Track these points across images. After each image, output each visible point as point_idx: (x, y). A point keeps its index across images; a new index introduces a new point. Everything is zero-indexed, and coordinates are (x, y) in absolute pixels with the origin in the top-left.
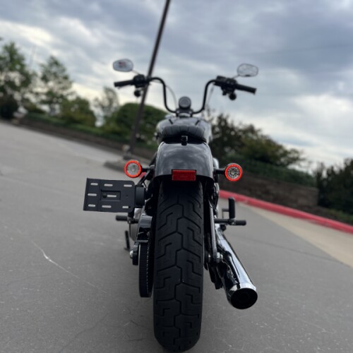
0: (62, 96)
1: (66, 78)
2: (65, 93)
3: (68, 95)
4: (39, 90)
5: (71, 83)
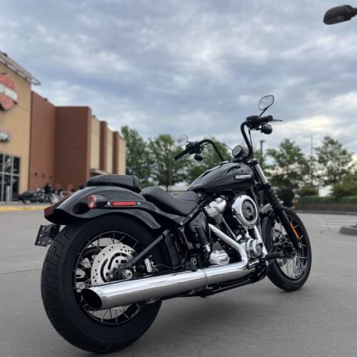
0: (344, 171)
1: (344, 153)
2: (346, 168)
3: (350, 168)
4: (320, 172)
5: (350, 156)
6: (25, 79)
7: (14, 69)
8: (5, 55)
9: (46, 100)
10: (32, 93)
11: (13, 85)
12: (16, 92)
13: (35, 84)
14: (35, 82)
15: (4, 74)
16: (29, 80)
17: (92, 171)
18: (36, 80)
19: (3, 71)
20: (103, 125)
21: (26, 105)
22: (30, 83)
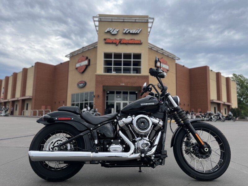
6: (173, 58)
7: (167, 55)
8: (162, 49)
9: (184, 66)
10: (176, 64)
11: (166, 62)
12: (168, 65)
13: (177, 60)
14: (177, 59)
15: (162, 58)
16: (174, 58)
17: (212, 101)
18: (177, 58)
19: (162, 57)
20: (218, 75)
21: (173, 71)
22: (175, 60)
